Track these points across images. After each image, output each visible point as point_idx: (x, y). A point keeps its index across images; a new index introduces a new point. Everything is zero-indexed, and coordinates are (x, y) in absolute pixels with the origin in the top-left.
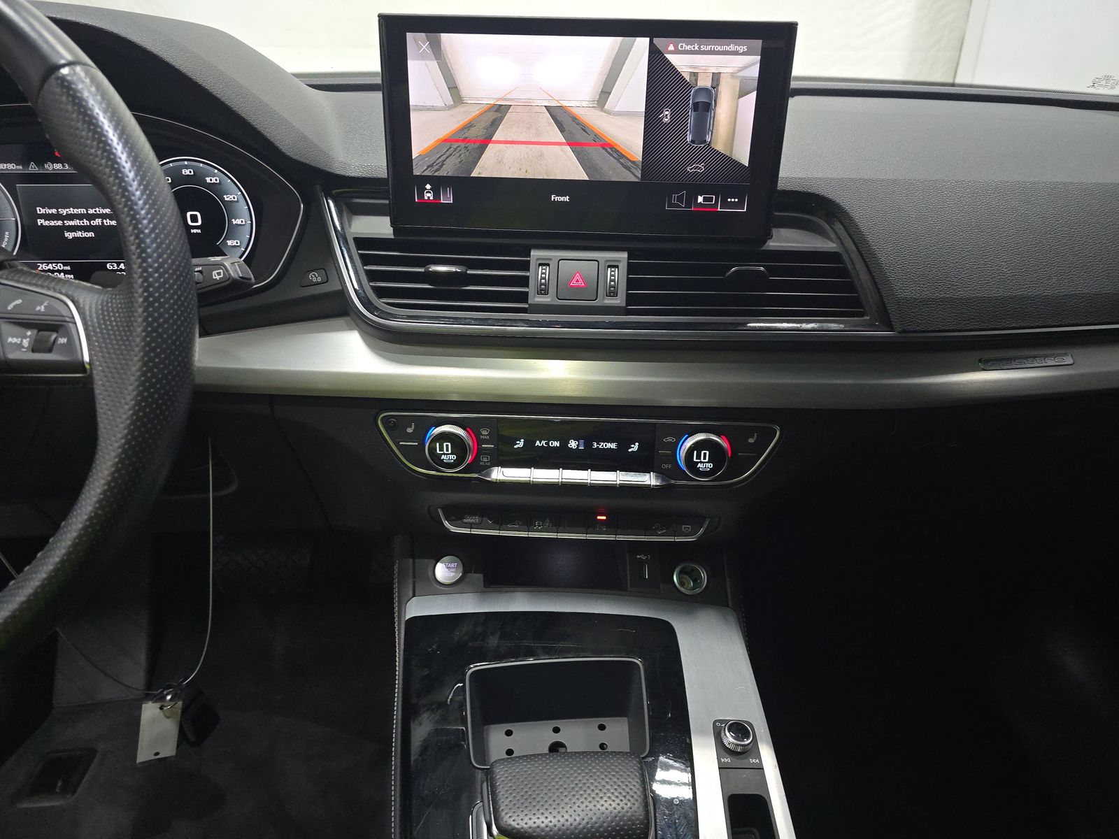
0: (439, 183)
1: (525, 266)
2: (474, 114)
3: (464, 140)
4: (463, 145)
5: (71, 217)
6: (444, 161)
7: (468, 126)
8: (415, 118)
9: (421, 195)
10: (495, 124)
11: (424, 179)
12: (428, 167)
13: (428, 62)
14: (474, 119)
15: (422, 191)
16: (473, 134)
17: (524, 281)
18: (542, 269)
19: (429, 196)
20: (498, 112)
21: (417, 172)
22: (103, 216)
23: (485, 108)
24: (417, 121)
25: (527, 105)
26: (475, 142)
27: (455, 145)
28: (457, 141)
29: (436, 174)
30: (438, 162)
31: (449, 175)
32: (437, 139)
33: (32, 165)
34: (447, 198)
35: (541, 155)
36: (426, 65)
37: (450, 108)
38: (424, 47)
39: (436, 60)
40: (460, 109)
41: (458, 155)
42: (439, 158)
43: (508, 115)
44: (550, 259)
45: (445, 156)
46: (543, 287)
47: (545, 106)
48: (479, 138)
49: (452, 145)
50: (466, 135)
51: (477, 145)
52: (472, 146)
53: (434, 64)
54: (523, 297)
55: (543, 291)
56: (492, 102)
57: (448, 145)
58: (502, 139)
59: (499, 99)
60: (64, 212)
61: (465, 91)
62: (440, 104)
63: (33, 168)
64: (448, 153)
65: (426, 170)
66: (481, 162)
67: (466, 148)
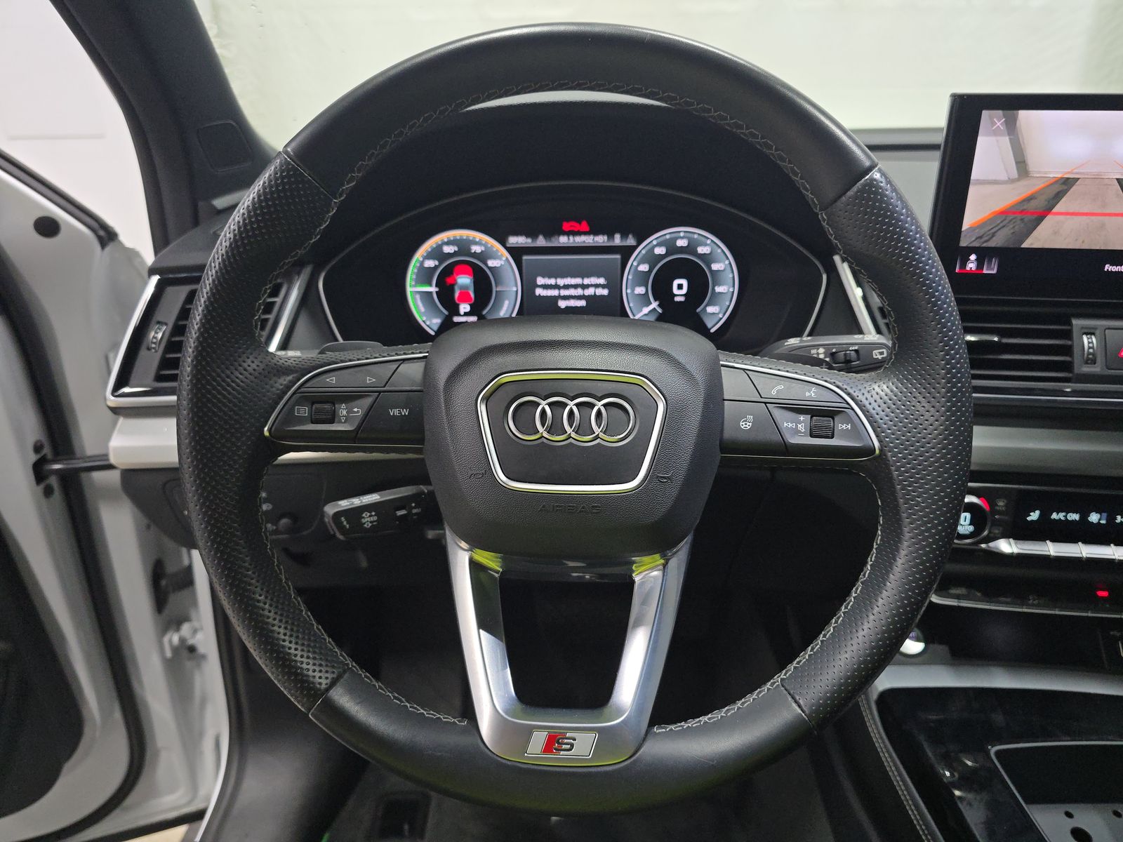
0: (984, 254)
1: (1068, 334)
2: (1037, 188)
3: (1022, 212)
4: (1019, 217)
5: (567, 287)
6: (995, 232)
7: (1030, 199)
8: (973, 193)
9: (964, 264)
10: (1058, 196)
11: (970, 250)
12: (977, 239)
13: (999, 138)
14: (1036, 192)
15: (965, 261)
16: (1032, 206)
17: (1068, 350)
18: (1088, 339)
19: (971, 266)
20: (1067, 184)
21: (964, 243)
22: (597, 286)
23: (1053, 180)
24: (974, 194)
25: (1097, 178)
26: (1032, 213)
27: (1012, 217)
28: (1014, 213)
29: (984, 245)
30: (988, 233)
31: (998, 246)
32: (992, 211)
33: (541, 238)
34: (991, 269)
35: (1103, 226)
36: (997, 141)
37: (1012, 181)
38: (998, 124)
39: (1009, 134)
40: (1023, 182)
41: (1011, 226)
42: (992, 229)
43: (1074, 187)
44: (1096, 329)
45: (997, 228)
46: (1091, 356)
47: (1117, 179)
48: (1038, 211)
49: (1006, 217)
50: (1025, 207)
51: (1034, 217)
52: (1027, 218)
53: (1005, 141)
54: (1067, 367)
55: (1092, 361)
56: (1059, 176)
57: (1004, 216)
58: (1063, 210)
59: (1069, 173)
60: (561, 282)
61: (1033, 166)
62: (1004, 177)
63: (541, 242)
64: (1001, 225)
65: (974, 241)
66: (1035, 233)
67: (1022, 219)
